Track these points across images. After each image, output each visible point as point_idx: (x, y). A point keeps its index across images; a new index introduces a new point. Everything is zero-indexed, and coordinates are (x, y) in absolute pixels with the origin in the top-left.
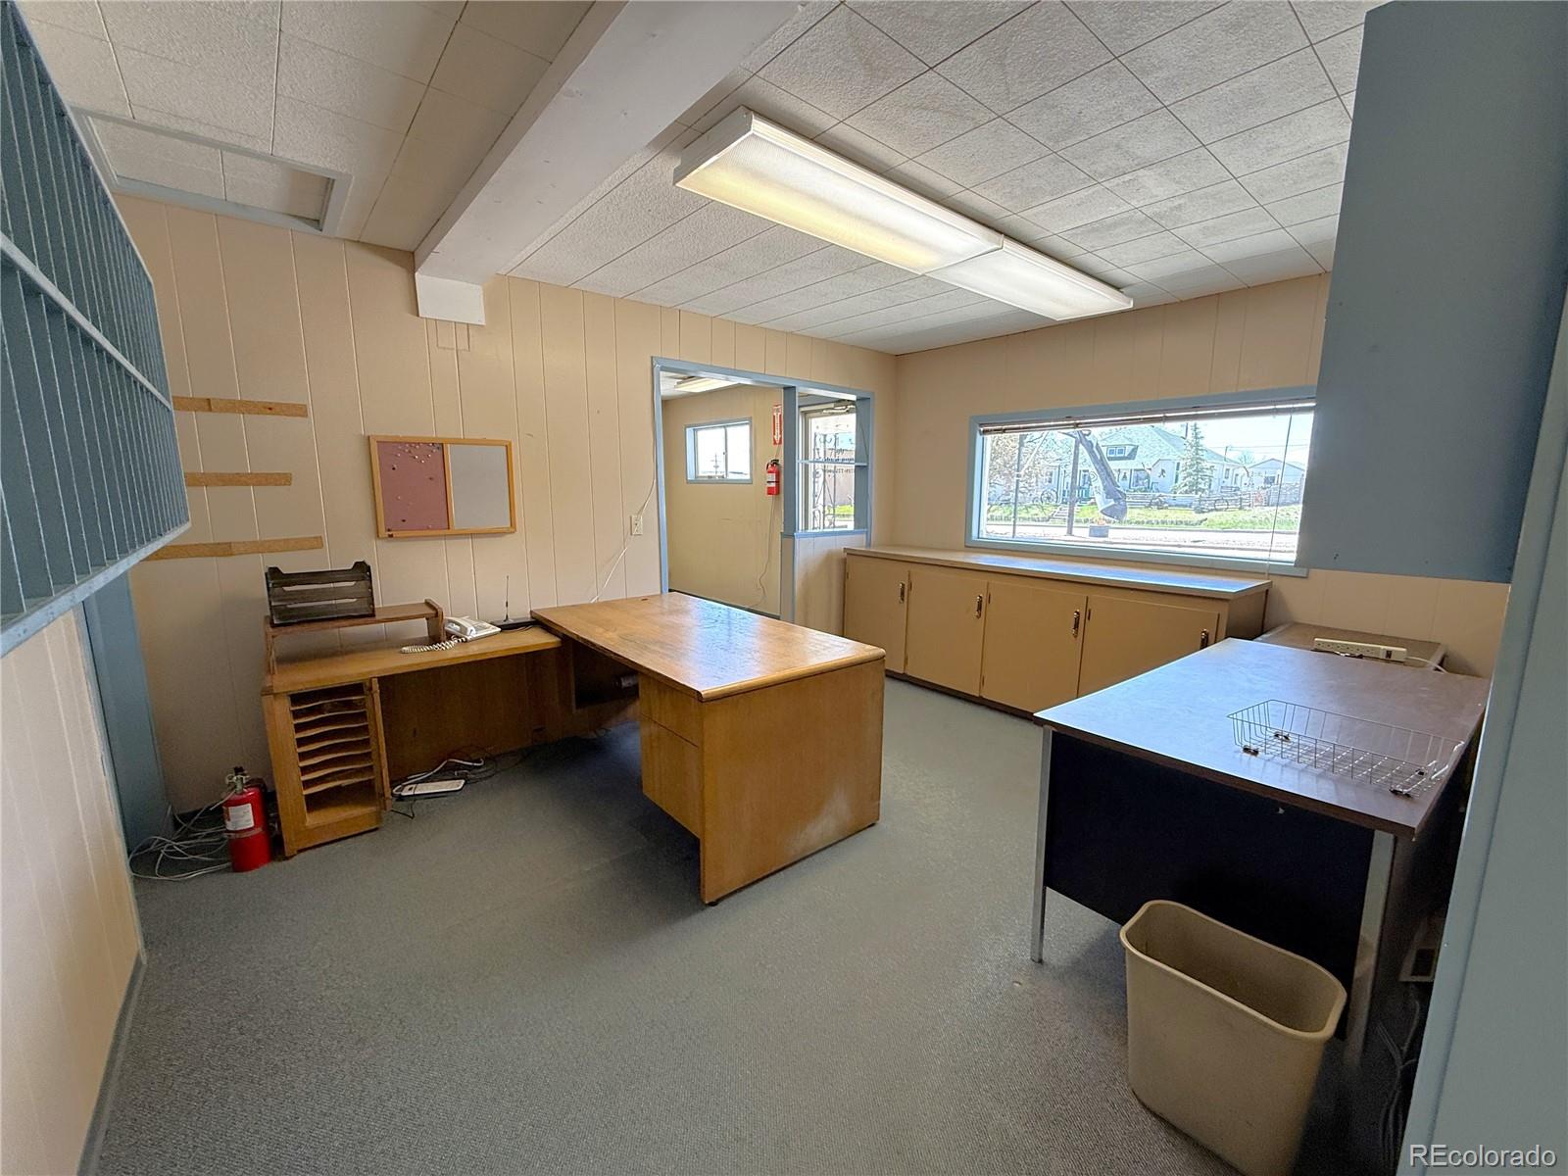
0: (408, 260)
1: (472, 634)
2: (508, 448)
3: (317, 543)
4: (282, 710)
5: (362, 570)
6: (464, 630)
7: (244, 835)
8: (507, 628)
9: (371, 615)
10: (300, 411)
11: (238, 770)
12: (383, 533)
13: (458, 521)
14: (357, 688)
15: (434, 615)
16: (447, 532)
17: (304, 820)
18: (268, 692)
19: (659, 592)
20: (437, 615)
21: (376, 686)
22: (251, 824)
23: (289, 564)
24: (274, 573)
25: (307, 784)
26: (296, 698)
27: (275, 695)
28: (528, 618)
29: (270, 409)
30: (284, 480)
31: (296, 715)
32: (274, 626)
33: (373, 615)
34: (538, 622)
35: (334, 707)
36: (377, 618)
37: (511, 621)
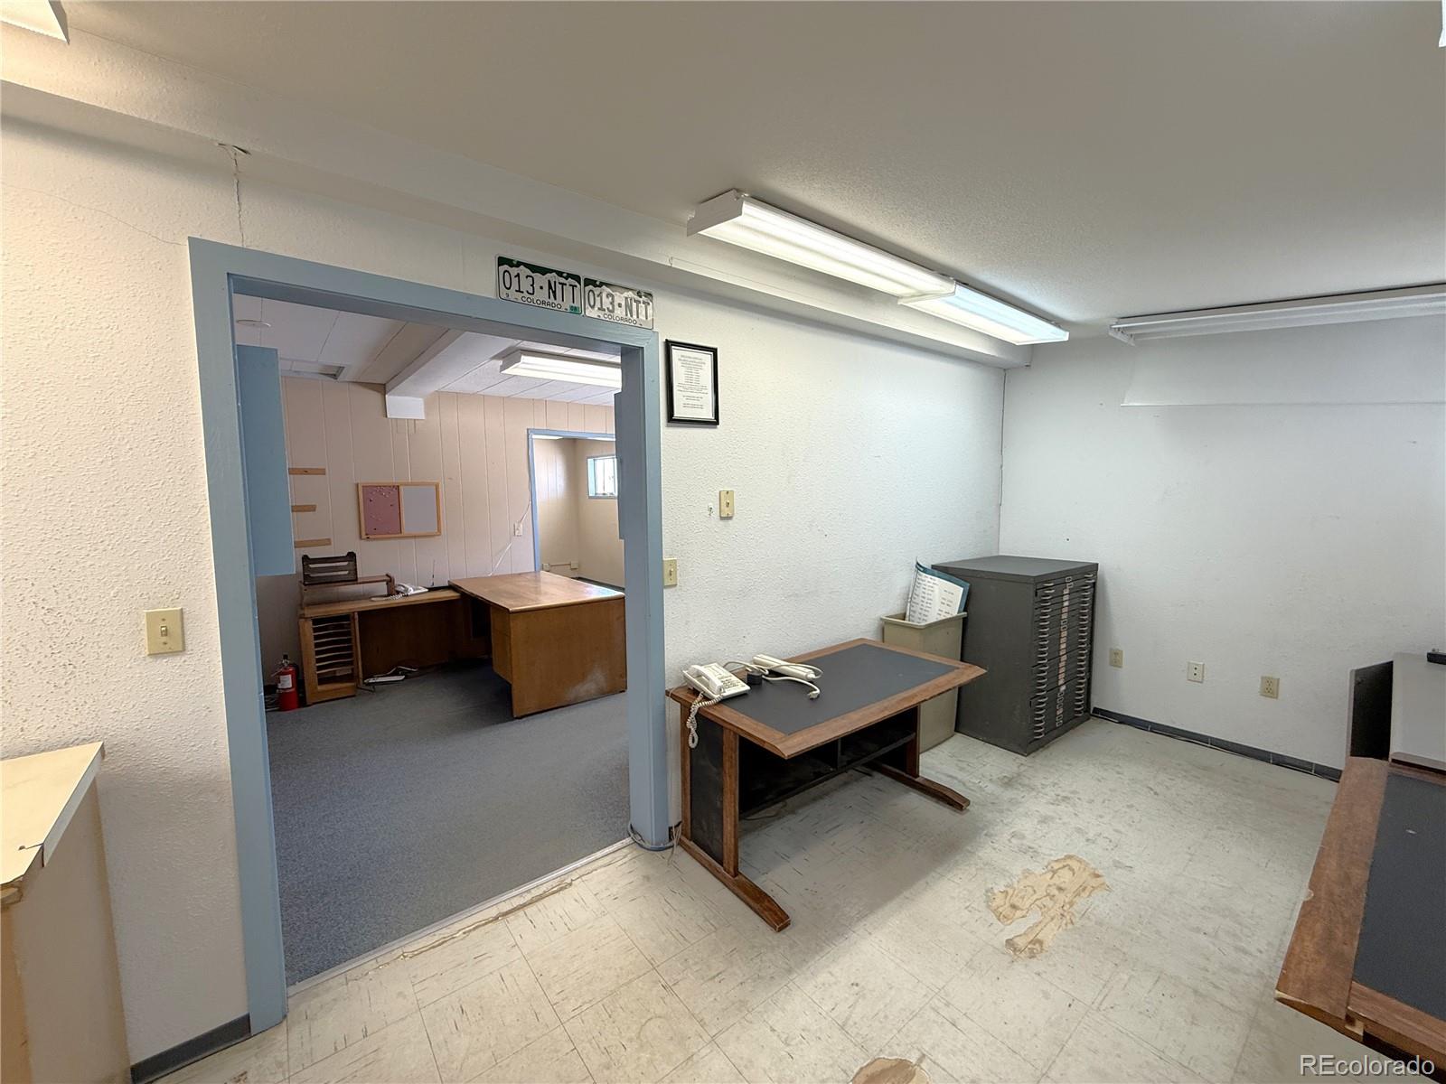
0: (382, 389)
1: (412, 591)
2: (437, 487)
3: (327, 542)
4: (308, 628)
5: (351, 556)
6: (407, 590)
7: (288, 691)
8: (431, 590)
9: (355, 580)
10: (322, 472)
11: (285, 657)
12: (364, 536)
13: (405, 531)
14: (347, 617)
15: (390, 581)
16: (400, 535)
17: (316, 688)
18: (302, 616)
19: (533, 570)
20: (391, 581)
21: (356, 616)
22: (291, 686)
23: (314, 553)
24: (305, 558)
25: (319, 668)
26: (316, 621)
27: (307, 618)
28: (447, 584)
29: (306, 472)
30: (312, 508)
31: (315, 630)
32: (305, 585)
33: (356, 579)
34: (452, 587)
35: (335, 627)
36: (359, 581)
37: (435, 586)
